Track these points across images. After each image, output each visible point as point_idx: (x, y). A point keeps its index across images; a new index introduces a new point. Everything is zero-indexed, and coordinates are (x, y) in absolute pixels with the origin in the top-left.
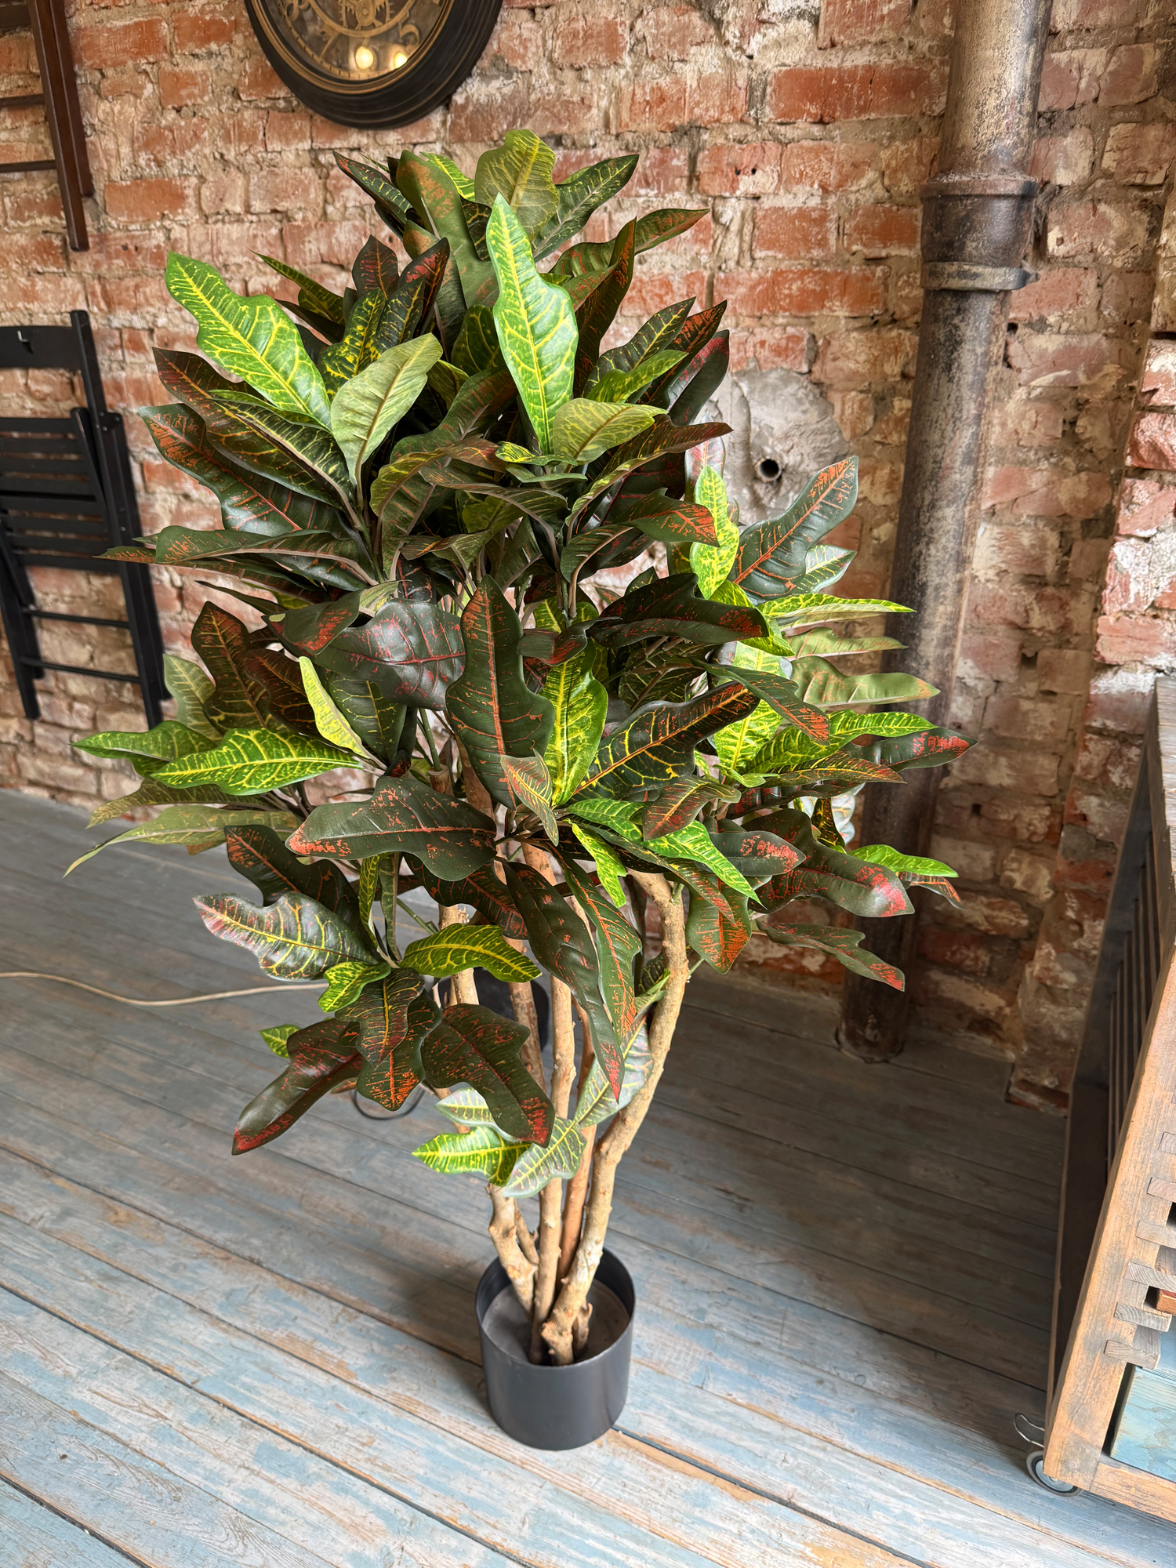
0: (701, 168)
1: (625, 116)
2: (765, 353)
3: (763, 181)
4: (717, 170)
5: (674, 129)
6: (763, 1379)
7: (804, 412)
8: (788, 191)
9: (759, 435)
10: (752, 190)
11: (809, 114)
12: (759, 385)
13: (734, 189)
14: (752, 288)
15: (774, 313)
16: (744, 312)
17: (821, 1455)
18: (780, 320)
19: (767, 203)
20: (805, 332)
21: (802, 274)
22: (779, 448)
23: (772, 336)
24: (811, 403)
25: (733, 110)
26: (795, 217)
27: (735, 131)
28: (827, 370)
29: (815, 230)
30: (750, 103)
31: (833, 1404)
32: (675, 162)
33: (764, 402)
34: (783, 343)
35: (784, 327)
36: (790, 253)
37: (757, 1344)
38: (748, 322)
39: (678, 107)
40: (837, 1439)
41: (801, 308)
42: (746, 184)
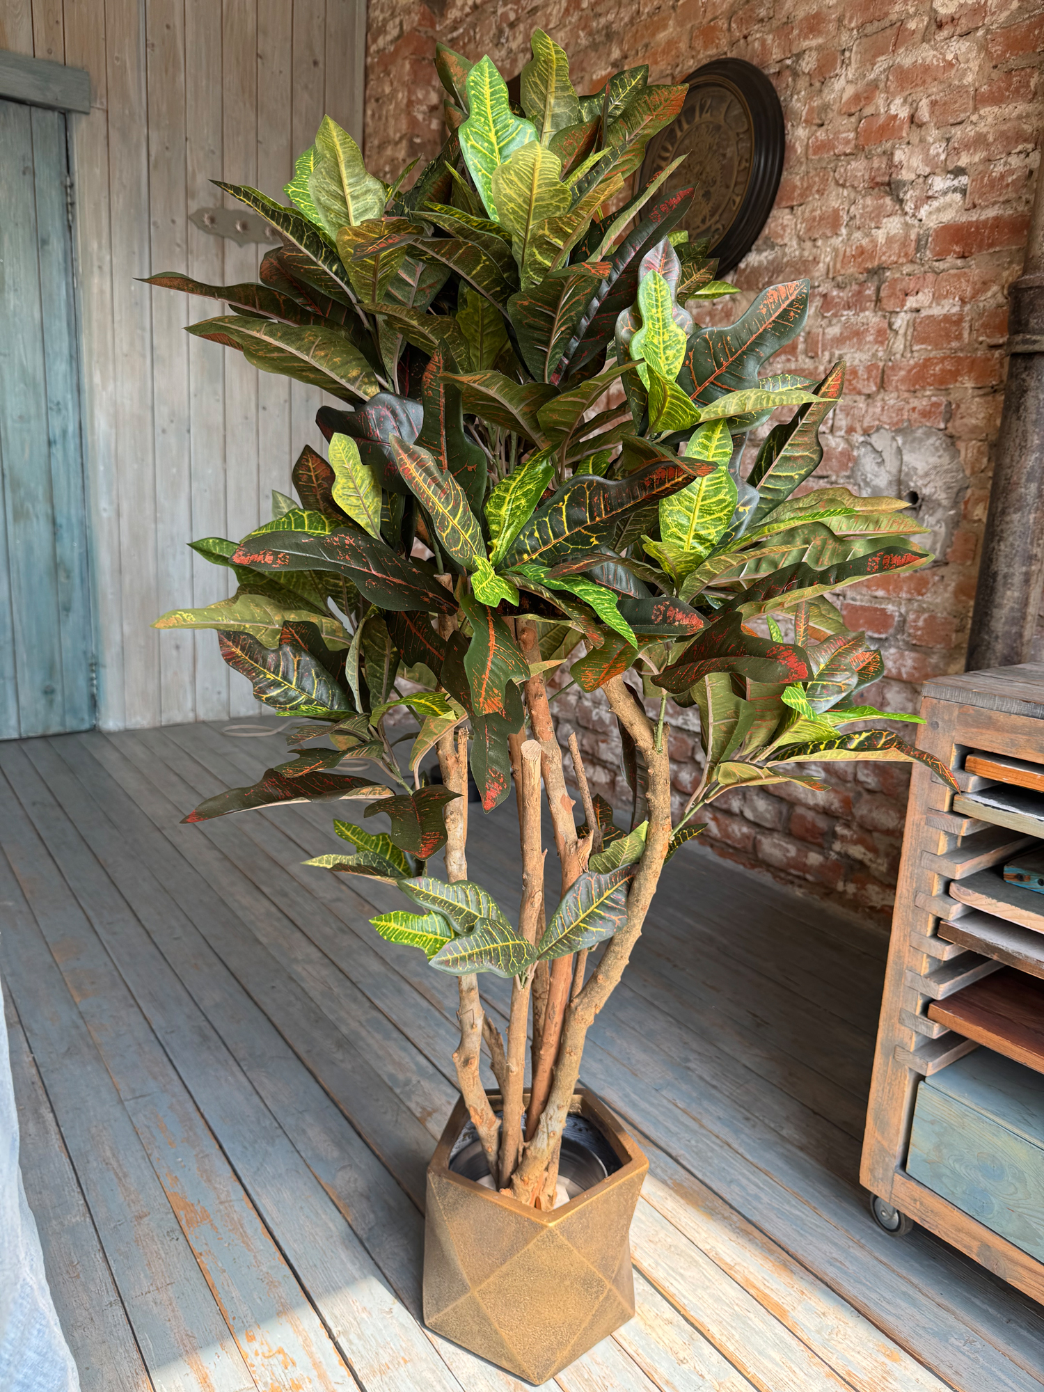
0: (882, 294)
1: (839, 266)
2: (915, 415)
3: (921, 299)
4: (892, 295)
5: (868, 271)
6: (705, 1103)
7: (940, 457)
8: (938, 304)
9: (907, 474)
10: (915, 305)
11: (955, 252)
12: (910, 438)
13: (903, 306)
14: (910, 371)
15: (924, 388)
16: (903, 388)
17: (716, 1148)
18: (928, 393)
19: (924, 313)
20: (943, 400)
21: (943, 359)
22: (920, 483)
23: (920, 403)
24: (945, 450)
25: (906, 255)
26: (941, 321)
27: (907, 269)
28: (957, 426)
29: (954, 328)
30: (917, 250)
31: (747, 1131)
32: (868, 292)
33: (912, 451)
34: (928, 408)
35: (930, 397)
36: (937, 346)
37: (714, 1087)
38: (906, 395)
39: (872, 257)
40: (735, 1146)
41: (941, 383)
42: (911, 302)
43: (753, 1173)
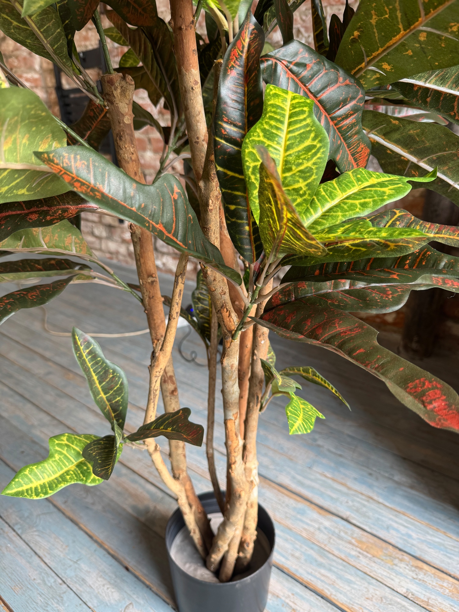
6: (342, 470)
17: (366, 503)
31: (375, 483)
37: (341, 456)
40: (375, 498)
43: (396, 516)
